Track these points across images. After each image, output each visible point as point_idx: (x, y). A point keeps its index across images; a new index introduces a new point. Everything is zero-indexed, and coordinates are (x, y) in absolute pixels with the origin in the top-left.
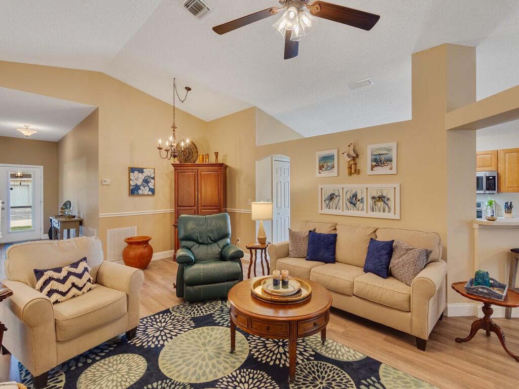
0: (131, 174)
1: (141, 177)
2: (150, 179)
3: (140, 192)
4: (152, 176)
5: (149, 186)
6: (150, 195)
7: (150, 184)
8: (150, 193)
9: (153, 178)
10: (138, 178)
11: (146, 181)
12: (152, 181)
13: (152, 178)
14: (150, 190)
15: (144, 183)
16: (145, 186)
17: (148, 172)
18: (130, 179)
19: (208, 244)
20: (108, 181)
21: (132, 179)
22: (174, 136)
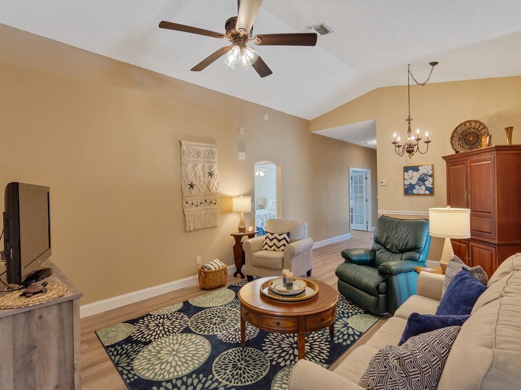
0: (406, 173)
1: (416, 175)
2: (428, 176)
3: (415, 191)
4: (430, 173)
5: (425, 185)
6: (427, 195)
7: (426, 183)
8: (427, 192)
9: (432, 176)
10: (413, 177)
11: (422, 180)
12: (430, 179)
13: (429, 176)
14: (427, 189)
15: (419, 182)
16: (420, 184)
17: (424, 170)
18: (405, 179)
19: (394, 253)
20: (385, 181)
21: (406, 178)
22: (409, 130)
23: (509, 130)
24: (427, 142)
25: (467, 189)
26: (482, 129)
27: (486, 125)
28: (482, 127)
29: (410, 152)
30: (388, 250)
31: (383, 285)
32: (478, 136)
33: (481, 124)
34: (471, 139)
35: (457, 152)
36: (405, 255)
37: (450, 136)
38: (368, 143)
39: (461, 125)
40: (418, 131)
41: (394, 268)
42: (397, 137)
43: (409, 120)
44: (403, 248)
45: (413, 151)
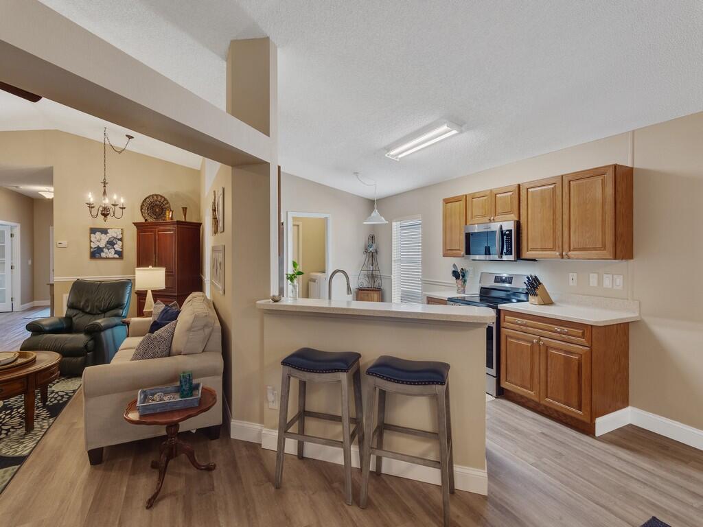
0: (92, 235)
1: (105, 238)
2: (117, 240)
3: (103, 255)
4: (120, 237)
5: (114, 249)
6: (117, 258)
7: (115, 246)
8: (116, 256)
9: (121, 240)
10: (102, 240)
11: (111, 243)
12: (119, 243)
13: (119, 240)
14: (116, 252)
15: (108, 245)
16: (109, 248)
17: (114, 233)
18: (91, 241)
19: (95, 314)
20: (65, 243)
21: (93, 240)
22: (105, 193)
23: (185, 210)
24: (123, 208)
25: (155, 253)
26: (166, 204)
27: (169, 201)
28: (165, 202)
29: (105, 215)
30: (89, 313)
31: (91, 343)
32: (162, 209)
33: (165, 199)
34: (157, 210)
35: (146, 220)
36: (108, 314)
37: (140, 204)
38: (21, 187)
39: (149, 197)
40: (115, 197)
41: (102, 324)
42: (91, 198)
43: (105, 183)
44: (105, 308)
45: (108, 214)
